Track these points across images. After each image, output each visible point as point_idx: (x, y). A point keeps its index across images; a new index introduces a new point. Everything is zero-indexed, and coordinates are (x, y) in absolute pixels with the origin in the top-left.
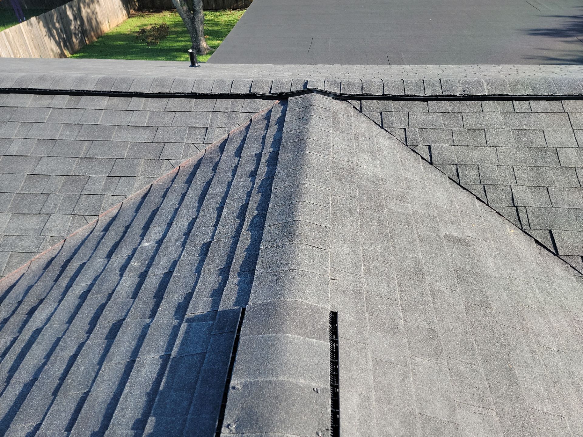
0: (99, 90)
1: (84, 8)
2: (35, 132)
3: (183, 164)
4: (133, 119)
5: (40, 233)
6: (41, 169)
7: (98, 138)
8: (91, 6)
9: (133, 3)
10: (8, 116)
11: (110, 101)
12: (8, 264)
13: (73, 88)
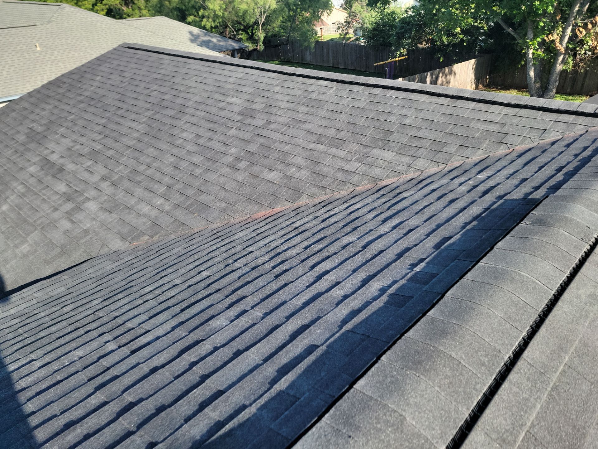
0: (471, 97)
1: (442, 77)
2: (422, 115)
3: (517, 148)
4: (489, 117)
5: (409, 166)
6: (419, 134)
7: (461, 123)
8: (448, 77)
9: (485, 79)
10: (409, 104)
11: (476, 105)
12: (387, 175)
13: (454, 94)
